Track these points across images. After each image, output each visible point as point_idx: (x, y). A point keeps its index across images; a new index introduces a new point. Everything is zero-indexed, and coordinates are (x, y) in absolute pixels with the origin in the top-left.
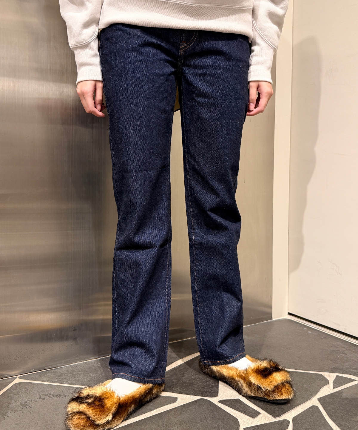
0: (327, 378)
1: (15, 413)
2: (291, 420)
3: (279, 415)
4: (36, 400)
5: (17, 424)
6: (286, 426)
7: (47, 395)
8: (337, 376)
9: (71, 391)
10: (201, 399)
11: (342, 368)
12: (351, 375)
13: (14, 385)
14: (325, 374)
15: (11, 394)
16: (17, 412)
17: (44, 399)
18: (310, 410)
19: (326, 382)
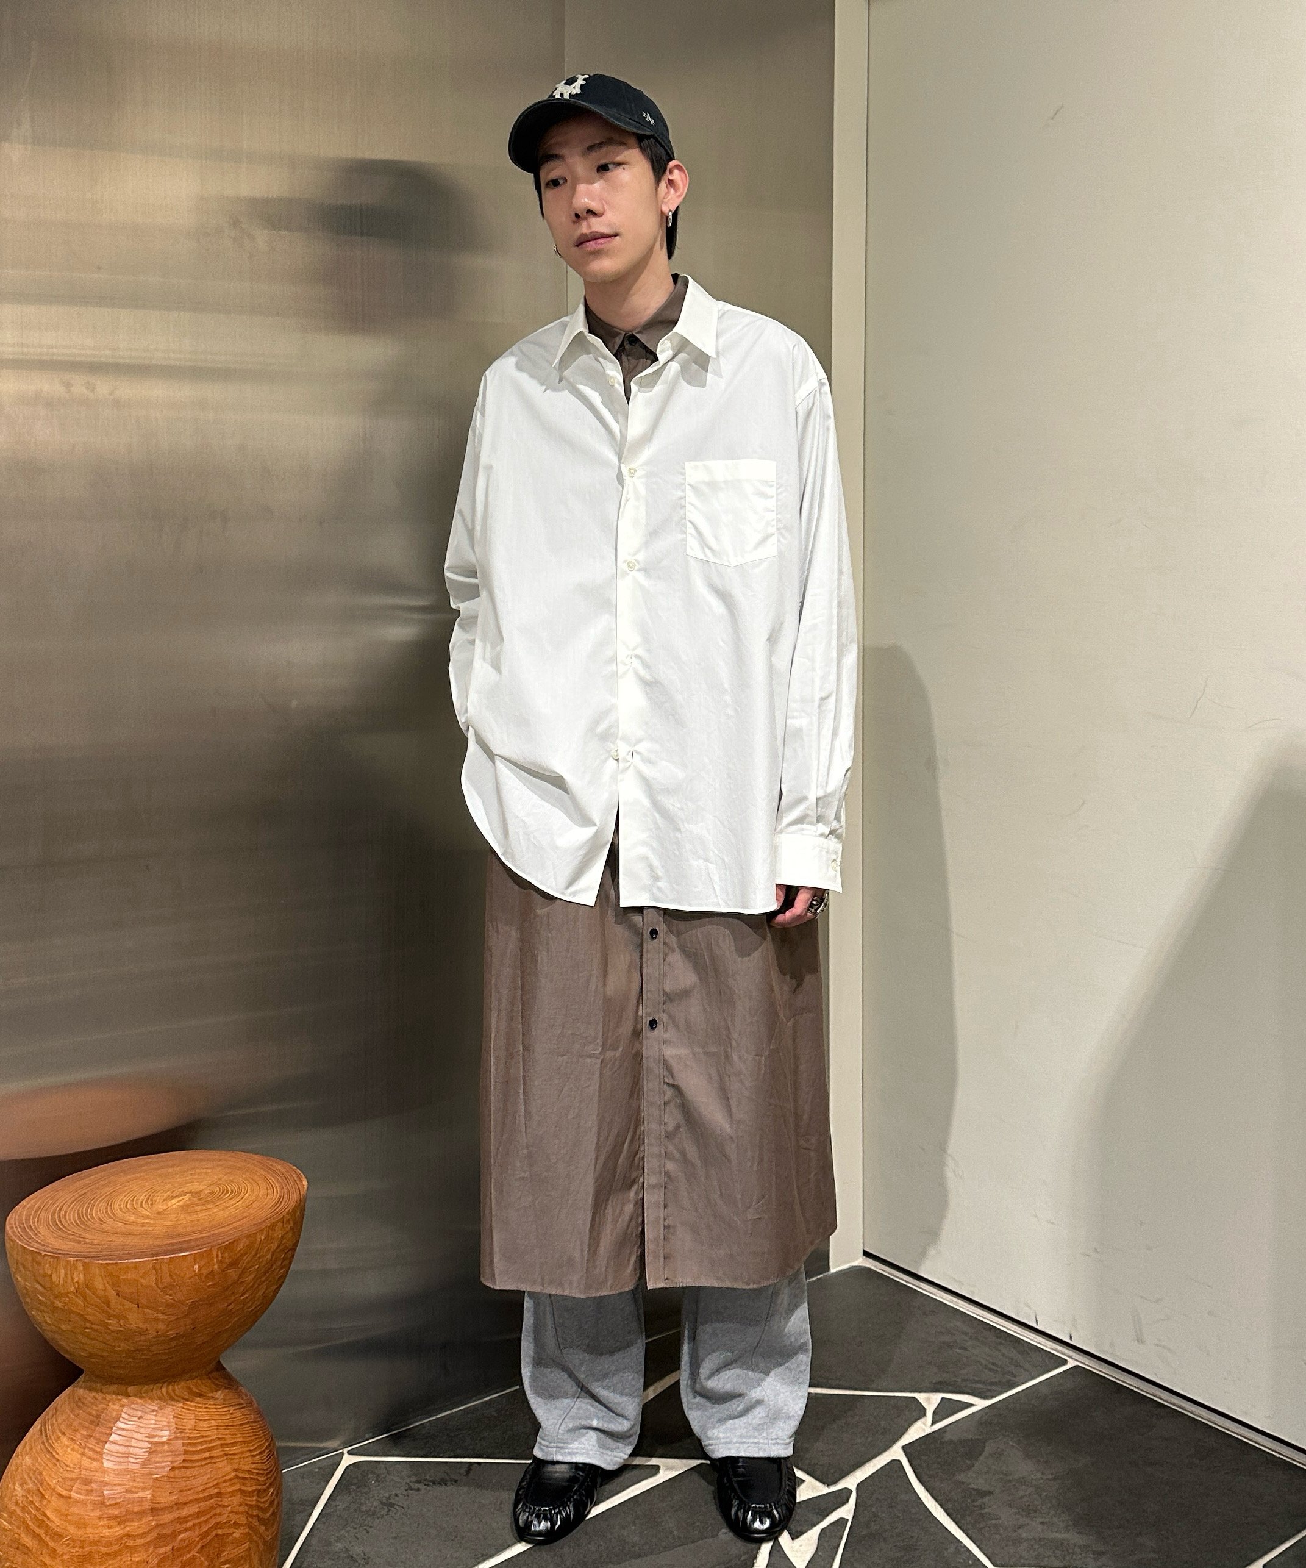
0: (925, 1405)
1: (380, 1520)
2: (854, 1489)
3: (835, 1482)
4: (405, 1493)
5: (395, 1538)
6: (845, 1499)
7: (421, 1482)
8: (943, 1399)
9: (463, 1471)
10: (702, 1464)
11: (955, 1381)
12: (968, 1393)
13: (347, 1467)
14: (921, 1397)
15: (353, 1487)
16: (383, 1516)
17: (418, 1490)
18: (887, 1467)
19: (920, 1411)
